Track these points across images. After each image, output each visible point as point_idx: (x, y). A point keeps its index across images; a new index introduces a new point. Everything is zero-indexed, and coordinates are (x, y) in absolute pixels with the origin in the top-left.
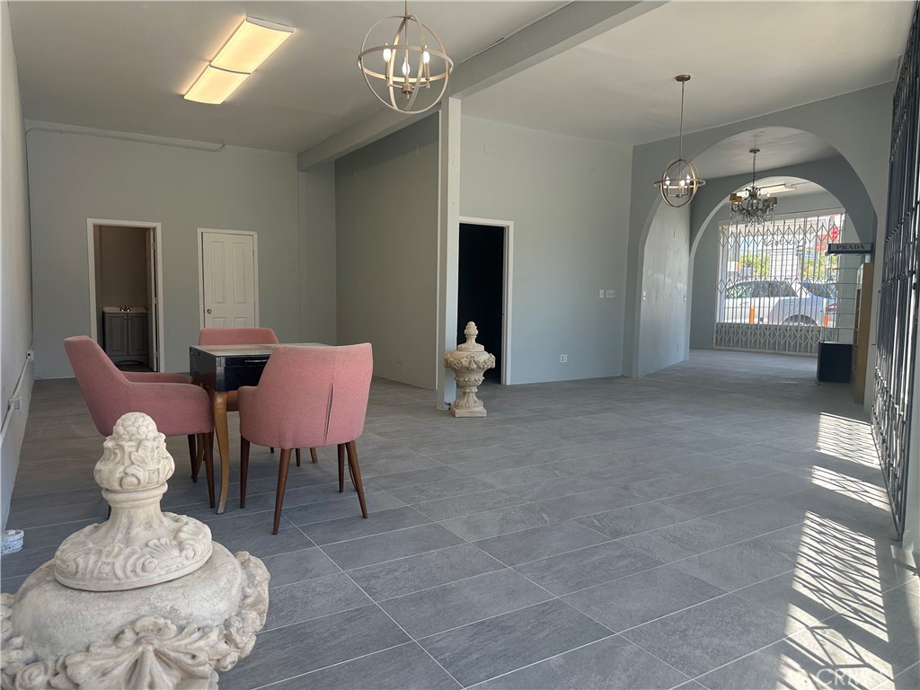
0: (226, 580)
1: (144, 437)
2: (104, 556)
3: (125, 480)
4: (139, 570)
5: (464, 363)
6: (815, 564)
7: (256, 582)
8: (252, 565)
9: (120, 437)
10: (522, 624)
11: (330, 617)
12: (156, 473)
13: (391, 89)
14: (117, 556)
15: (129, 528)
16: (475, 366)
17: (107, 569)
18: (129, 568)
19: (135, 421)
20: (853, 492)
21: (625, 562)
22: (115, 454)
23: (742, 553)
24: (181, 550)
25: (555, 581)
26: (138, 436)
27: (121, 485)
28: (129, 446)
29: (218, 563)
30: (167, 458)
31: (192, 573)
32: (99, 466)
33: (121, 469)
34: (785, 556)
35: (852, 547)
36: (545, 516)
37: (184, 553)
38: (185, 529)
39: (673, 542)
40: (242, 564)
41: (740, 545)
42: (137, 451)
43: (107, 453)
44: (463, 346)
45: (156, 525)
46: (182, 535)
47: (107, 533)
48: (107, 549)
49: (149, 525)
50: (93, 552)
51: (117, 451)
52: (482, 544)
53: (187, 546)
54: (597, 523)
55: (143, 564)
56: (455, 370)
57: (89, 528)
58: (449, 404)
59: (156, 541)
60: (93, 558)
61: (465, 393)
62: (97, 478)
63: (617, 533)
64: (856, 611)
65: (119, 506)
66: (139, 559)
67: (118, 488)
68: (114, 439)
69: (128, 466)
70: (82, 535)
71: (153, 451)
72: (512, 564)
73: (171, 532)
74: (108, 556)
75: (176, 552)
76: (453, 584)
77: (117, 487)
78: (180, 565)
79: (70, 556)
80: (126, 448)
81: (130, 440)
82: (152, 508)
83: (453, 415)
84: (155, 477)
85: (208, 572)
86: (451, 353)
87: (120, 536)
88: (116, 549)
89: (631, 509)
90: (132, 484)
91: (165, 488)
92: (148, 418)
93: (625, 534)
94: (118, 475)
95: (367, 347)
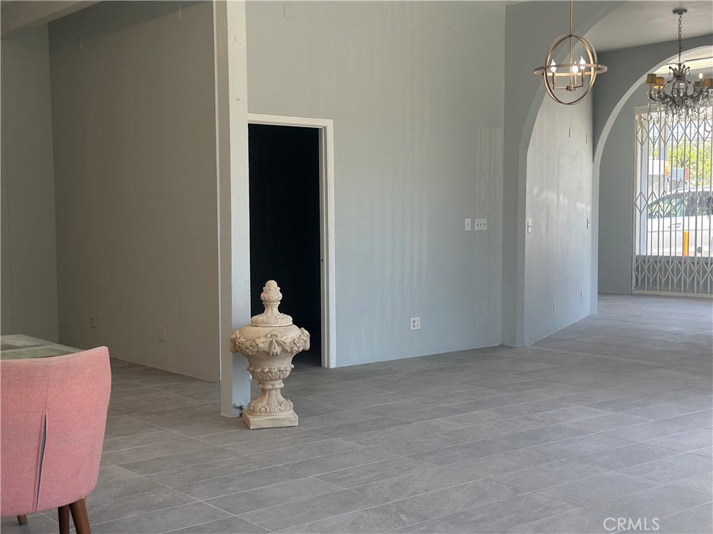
5: (261, 345)
16: (278, 350)
44: (259, 318)
56: (247, 356)
58: (241, 408)
61: (264, 391)
83: (246, 425)
86: (241, 329)
95: (101, 353)
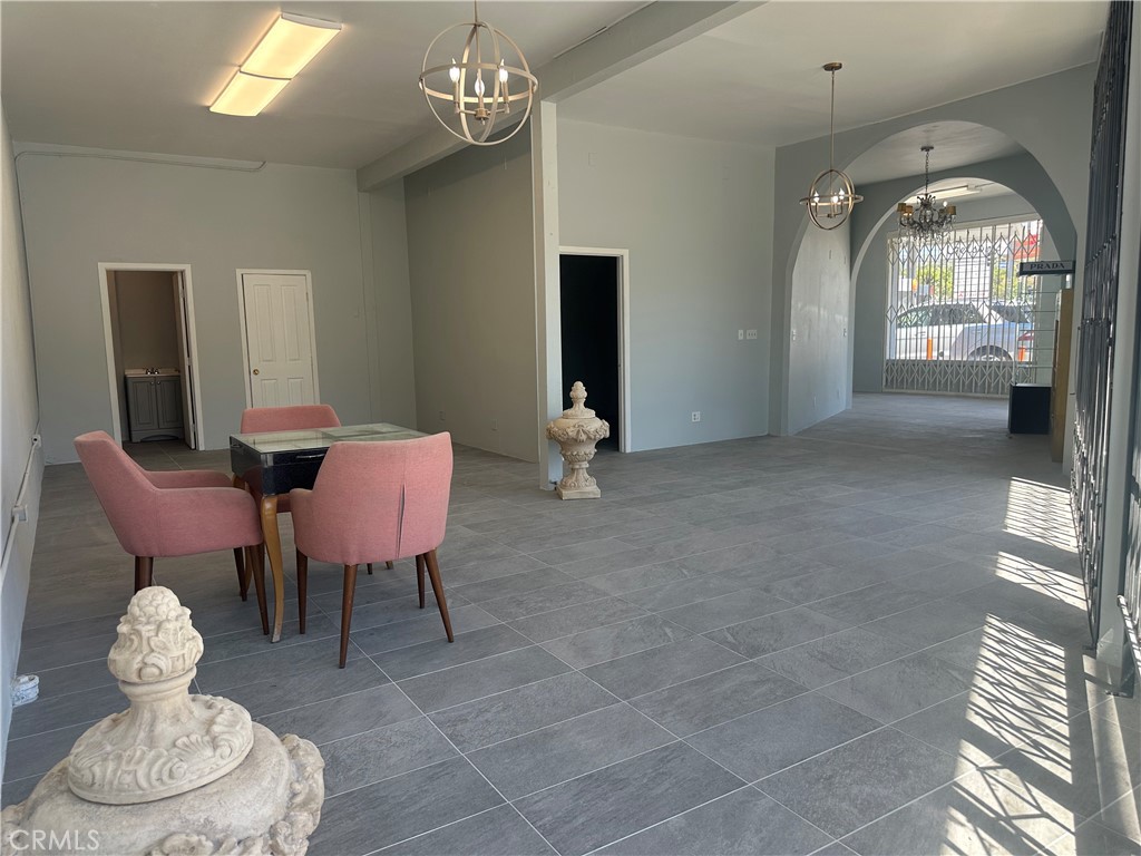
0: (270, 778)
1: (164, 617)
2: (124, 763)
3: (144, 671)
4: (165, 777)
5: (570, 434)
6: (991, 683)
7: (307, 774)
8: (301, 753)
9: (135, 619)
10: (637, 775)
11: (408, 775)
12: (181, 659)
13: (463, 116)
14: (139, 762)
15: (152, 724)
16: (584, 437)
17: (128, 779)
18: (154, 776)
19: (153, 600)
20: (1042, 585)
21: (763, 689)
22: (132, 641)
23: (904, 672)
24: (215, 748)
25: (678, 718)
26: (157, 618)
27: (140, 677)
28: (146, 630)
29: (260, 756)
30: (194, 637)
31: (229, 774)
32: (112, 654)
33: (139, 658)
34: (955, 674)
35: (1038, 659)
36: (668, 630)
37: (219, 751)
38: (219, 719)
39: (822, 661)
40: (290, 752)
41: (902, 661)
42: (157, 635)
43: (121, 640)
44: (569, 411)
45: (184, 718)
46: (216, 729)
47: (127, 730)
48: (128, 753)
49: (176, 719)
50: (111, 757)
51: (133, 637)
52: (590, 672)
53: (222, 743)
54: (730, 639)
55: (171, 770)
56: (560, 442)
57: (106, 722)
58: (555, 483)
59: (185, 739)
60: (111, 766)
61: (573, 470)
62: (111, 668)
63: (755, 651)
64: (1036, 745)
65: (139, 700)
66: (164, 764)
67: (136, 680)
68: (128, 622)
69: (147, 655)
70: (98, 733)
71: (175, 634)
72: (627, 698)
73: (204, 723)
74: (129, 762)
75: (208, 752)
76: (556, 725)
77: (134, 678)
78: (215, 766)
79: (84, 763)
80: (143, 633)
81: (148, 623)
82: (179, 699)
83: (560, 497)
84: (179, 664)
85: (248, 771)
86: (555, 420)
87: (142, 735)
88: (138, 753)
89: (772, 617)
90: (153, 675)
91: (193, 674)
92: (169, 593)
93: (764, 651)
94: (136, 666)
95: (444, 438)
